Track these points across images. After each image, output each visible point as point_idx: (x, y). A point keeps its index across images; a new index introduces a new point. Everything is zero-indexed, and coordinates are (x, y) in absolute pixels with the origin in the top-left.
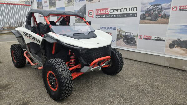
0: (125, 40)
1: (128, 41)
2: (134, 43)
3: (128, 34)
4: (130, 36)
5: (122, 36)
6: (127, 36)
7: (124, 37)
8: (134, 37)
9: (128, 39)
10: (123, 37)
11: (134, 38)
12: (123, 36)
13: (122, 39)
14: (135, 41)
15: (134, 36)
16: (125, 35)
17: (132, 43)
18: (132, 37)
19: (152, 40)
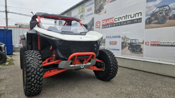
0: (130, 48)
2: (140, 51)
3: (134, 41)
4: (135, 43)
5: (127, 44)
6: (133, 43)
7: (129, 45)
8: (140, 44)
9: (134, 46)
11: (139, 45)
13: (127, 47)
14: (141, 49)
15: (139, 43)
16: (131, 43)
17: (138, 51)
18: (138, 44)
19: (160, 45)
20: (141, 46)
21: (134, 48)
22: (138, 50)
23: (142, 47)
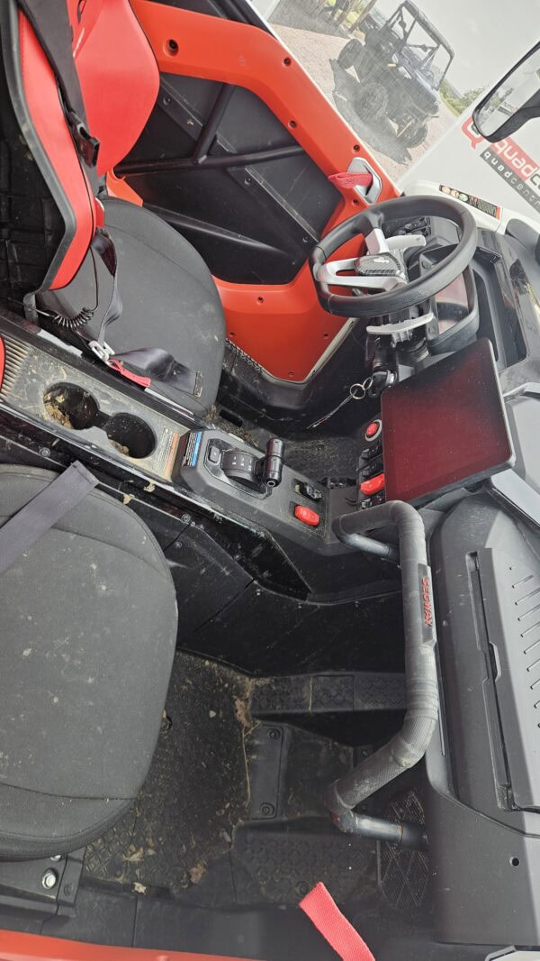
0: (352, 71)
1: (370, 95)
2: (401, 139)
3: (418, 37)
4: (415, 64)
5: (353, 17)
6: (401, 44)
7: (361, 37)
8: (438, 95)
9: (389, 76)
10: (360, 25)
11: (432, 99)
12: (366, 22)
13: (338, 44)
14: (423, 131)
15: (442, 86)
16: (388, 28)
17: (390, 133)
18: (427, 85)
19: (520, 186)
20: (435, 109)
21: (381, 92)
22: (395, 127)
23: (431, 124)
